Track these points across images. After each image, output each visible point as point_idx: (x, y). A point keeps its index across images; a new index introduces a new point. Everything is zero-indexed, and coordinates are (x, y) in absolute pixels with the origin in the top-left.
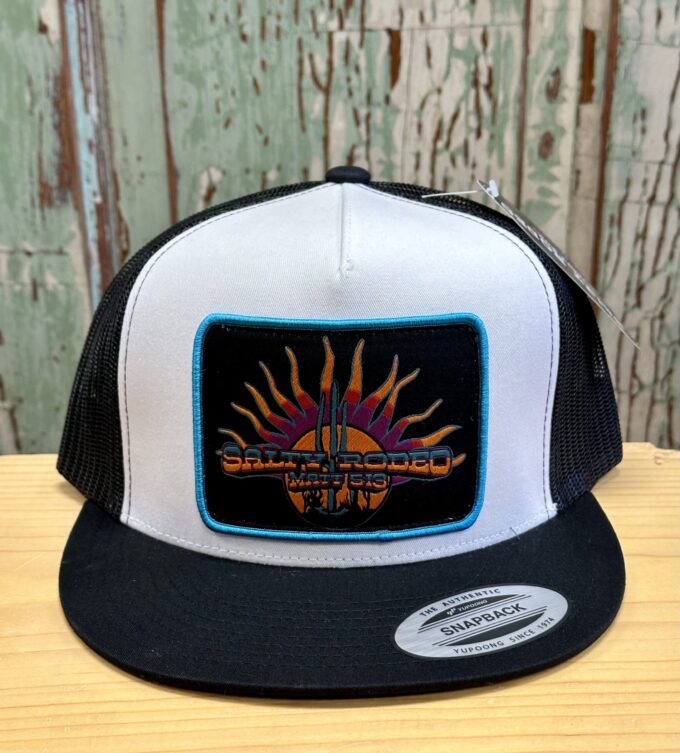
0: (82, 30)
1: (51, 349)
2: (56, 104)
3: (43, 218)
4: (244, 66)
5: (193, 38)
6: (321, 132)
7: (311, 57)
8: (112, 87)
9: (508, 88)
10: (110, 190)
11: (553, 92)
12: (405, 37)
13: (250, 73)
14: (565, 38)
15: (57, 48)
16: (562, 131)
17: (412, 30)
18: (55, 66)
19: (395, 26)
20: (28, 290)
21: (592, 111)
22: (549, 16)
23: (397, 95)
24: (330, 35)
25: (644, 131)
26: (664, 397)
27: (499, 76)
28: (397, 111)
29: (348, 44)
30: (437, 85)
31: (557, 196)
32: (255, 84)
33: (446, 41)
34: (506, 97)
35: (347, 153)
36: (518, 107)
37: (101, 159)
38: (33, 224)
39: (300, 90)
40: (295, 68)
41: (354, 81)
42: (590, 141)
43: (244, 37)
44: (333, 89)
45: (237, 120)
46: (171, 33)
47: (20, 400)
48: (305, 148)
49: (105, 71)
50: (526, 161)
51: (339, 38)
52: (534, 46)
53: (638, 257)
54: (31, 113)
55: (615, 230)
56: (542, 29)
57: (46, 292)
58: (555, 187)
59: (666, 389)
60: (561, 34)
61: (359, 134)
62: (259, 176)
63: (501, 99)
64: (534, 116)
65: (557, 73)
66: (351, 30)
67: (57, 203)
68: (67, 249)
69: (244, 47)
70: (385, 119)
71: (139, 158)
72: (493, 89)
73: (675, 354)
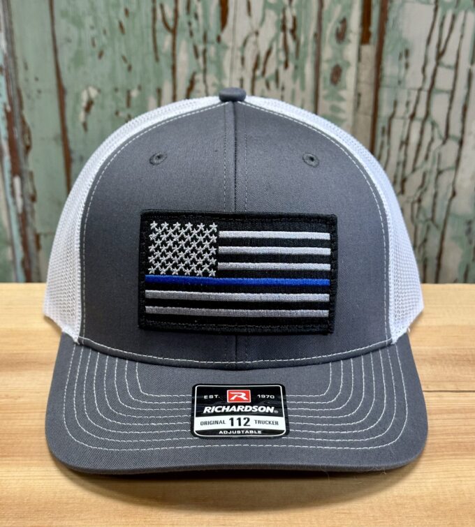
4: (112, 13)
6: (170, 62)
7: (162, 7)
9: (308, 32)
10: (16, 102)
13: (117, 17)
16: (348, 64)
21: (369, 50)
23: (225, 36)
25: (407, 66)
27: (301, 22)
28: (226, 47)
30: (256, 27)
31: (344, 112)
32: (121, 26)
34: (306, 38)
35: (189, 78)
36: (315, 46)
39: (154, 31)
40: (150, 15)
41: (194, 25)
42: (367, 72)
45: (108, 53)
50: (321, 85)
53: (402, 158)
55: (386, 138)
59: (422, 252)
61: (198, 64)
62: (125, 94)
63: (302, 40)
64: (327, 53)
65: (344, 22)
70: (217, 54)
71: (37, 79)
72: (297, 33)
73: (428, 228)
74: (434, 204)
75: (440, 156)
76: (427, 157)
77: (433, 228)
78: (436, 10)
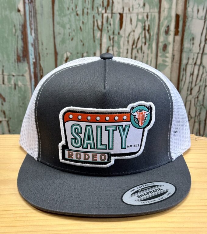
0: (30, 12)
1: (19, 103)
2: (22, 33)
3: (18, 66)
4: (77, 23)
5: (63, 14)
6: (99, 42)
7: (97, 21)
8: (39, 28)
9: (154, 31)
10: (38, 58)
11: (167, 32)
12: (124, 15)
13: (79, 25)
14: (171, 17)
15: (23, 16)
16: (170, 43)
17: (126, 13)
18: (22, 22)
19: (121, 12)
20: (13, 86)
21: (178, 38)
22: (166, 10)
23: (122, 32)
24: (103, 14)
25: (193, 44)
26: (198, 121)
27: (152, 27)
28: (122, 37)
29: (108, 17)
30: (134, 29)
31: (168, 62)
32: (81, 28)
33: (136, 17)
35: (107, 48)
36: (157, 36)
37: (35, 49)
38: (15, 67)
39: (94, 30)
40: (92, 24)
41: (109, 28)
42: (177, 46)
43: (77, 15)
44: (103, 30)
45: (75, 39)
46: (56, 13)
47: (10, 118)
48: (95, 47)
49: (37, 23)
50: (159, 52)
51: (105, 15)
52: (162, 19)
53: (191, 80)
54: (15, 35)
55: (184, 72)
56: (164, 14)
57: (18, 87)
58: (167, 59)
59: (198, 118)
60: (169, 16)
61: (110, 43)
62: (81, 55)
63: (152, 34)
64: (161, 39)
65: (168, 27)
66: (108, 13)
67: (22, 61)
68: (25, 75)
69: (77, 17)
70: (118, 39)
71: (46, 49)
72: (150, 31)
73: (201, 108)
74: (204, 99)
75: (206, 79)
76: (201, 80)
77: (203, 108)
78: (205, 22)
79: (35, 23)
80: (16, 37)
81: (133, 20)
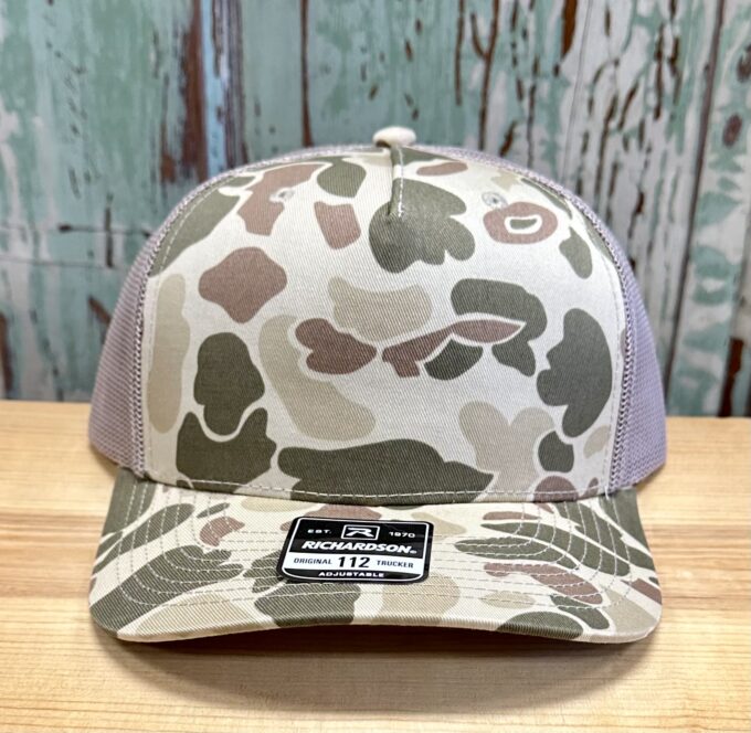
2: (184, 65)
3: (165, 195)
8: (246, 48)
11: (745, 71)
18: (185, 21)
29: (516, 6)
33: (629, 6)
37: (230, 129)
38: (153, 201)
44: (495, 57)
48: (459, 124)
49: (239, 29)
52: (729, 15)
54: (156, 75)
58: (738, 179)
67: (180, 178)
69: (397, 4)
79: (234, 26)
80: (161, 81)
81: (614, 19)
